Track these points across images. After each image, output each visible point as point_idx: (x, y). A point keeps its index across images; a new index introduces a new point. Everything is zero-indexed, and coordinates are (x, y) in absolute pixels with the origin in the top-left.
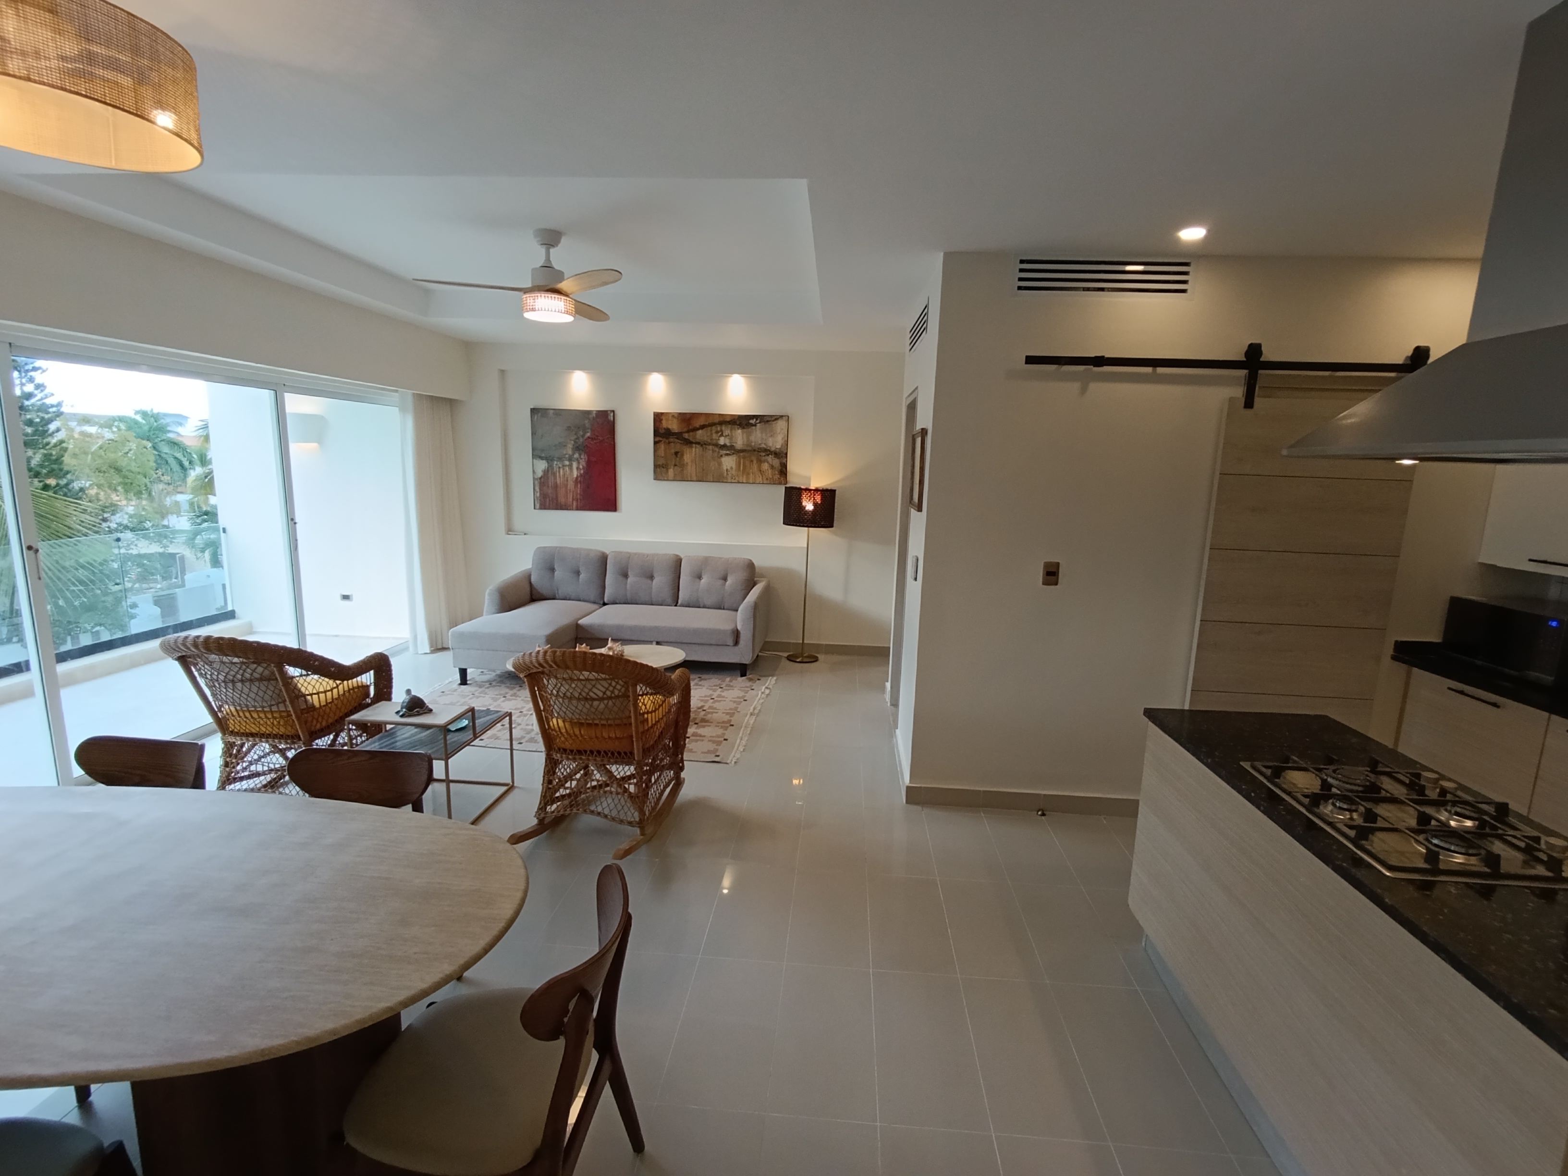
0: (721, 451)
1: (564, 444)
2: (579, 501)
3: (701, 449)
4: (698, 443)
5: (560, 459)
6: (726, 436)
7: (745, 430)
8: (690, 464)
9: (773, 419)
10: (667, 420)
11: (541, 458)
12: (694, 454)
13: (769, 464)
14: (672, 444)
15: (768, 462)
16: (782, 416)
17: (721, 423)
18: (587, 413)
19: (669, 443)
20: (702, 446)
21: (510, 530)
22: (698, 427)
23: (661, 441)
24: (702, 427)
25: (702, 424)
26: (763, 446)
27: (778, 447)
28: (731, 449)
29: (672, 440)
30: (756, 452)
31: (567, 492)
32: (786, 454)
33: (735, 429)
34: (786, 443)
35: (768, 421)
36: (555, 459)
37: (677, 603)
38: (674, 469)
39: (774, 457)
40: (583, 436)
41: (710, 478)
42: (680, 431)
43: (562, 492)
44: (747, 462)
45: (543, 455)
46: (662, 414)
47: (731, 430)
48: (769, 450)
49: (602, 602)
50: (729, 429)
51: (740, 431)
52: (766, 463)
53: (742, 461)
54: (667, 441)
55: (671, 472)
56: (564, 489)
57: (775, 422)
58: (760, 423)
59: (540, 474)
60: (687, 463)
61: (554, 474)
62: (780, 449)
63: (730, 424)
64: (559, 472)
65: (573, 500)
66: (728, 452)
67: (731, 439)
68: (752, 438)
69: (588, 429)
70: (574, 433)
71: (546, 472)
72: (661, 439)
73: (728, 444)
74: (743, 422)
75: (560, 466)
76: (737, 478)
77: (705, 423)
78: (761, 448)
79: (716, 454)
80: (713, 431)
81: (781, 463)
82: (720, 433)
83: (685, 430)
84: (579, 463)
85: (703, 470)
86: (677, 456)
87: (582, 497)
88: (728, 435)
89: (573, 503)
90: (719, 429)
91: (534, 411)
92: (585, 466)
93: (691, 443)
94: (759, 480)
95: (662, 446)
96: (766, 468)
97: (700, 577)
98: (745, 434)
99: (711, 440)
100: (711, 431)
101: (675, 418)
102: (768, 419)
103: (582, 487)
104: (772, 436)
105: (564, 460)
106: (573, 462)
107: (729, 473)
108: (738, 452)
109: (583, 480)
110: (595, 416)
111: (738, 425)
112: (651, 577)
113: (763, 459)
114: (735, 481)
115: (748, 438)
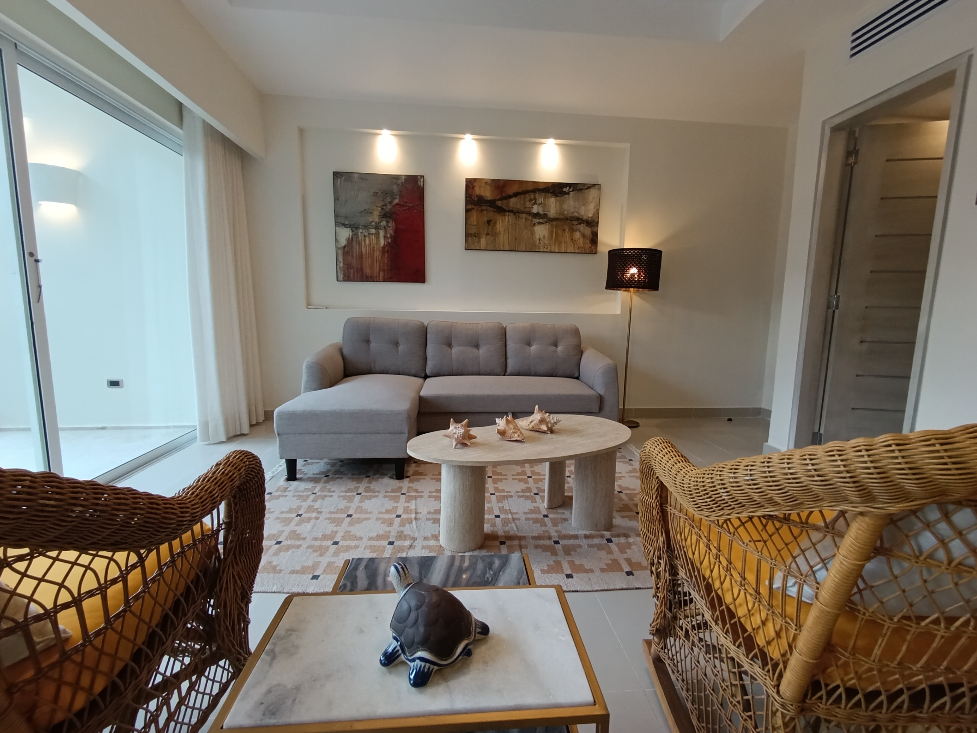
0: (534, 220)
1: (370, 211)
2: (386, 271)
3: (514, 217)
4: (511, 211)
5: (366, 227)
6: (540, 204)
7: (558, 198)
8: (502, 233)
9: (586, 187)
10: (480, 187)
11: (345, 225)
12: (506, 223)
13: (581, 233)
14: (485, 212)
15: (580, 231)
16: (594, 185)
17: (534, 191)
18: (396, 177)
19: (482, 211)
20: (515, 214)
21: (308, 304)
22: (511, 194)
23: (473, 209)
24: (516, 195)
25: (515, 192)
26: (576, 214)
27: (590, 215)
28: (543, 217)
29: (484, 208)
30: (569, 221)
31: (373, 262)
32: (598, 223)
33: (549, 198)
34: (597, 212)
35: (581, 190)
36: (361, 227)
37: (506, 372)
38: (486, 238)
39: (587, 226)
40: (390, 203)
41: (522, 247)
42: (493, 199)
43: (367, 263)
44: (559, 231)
45: (347, 222)
46: (475, 180)
47: (545, 198)
49: (423, 375)
50: (543, 197)
51: (553, 199)
52: (578, 233)
53: (554, 230)
54: (480, 209)
55: (483, 241)
56: (370, 260)
57: (588, 190)
58: (573, 191)
59: (343, 242)
60: (500, 232)
61: (359, 244)
62: (592, 217)
63: (543, 192)
64: (365, 240)
65: (379, 271)
66: (541, 221)
67: (544, 207)
68: (565, 207)
69: (396, 195)
70: (381, 199)
71: (350, 241)
72: (474, 207)
73: (541, 213)
74: (557, 190)
75: (366, 234)
76: (549, 248)
77: (519, 191)
78: (573, 217)
79: (529, 223)
80: (527, 200)
81: (592, 232)
82: (533, 201)
83: (499, 197)
84: (386, 233)
85: (516, 239)
86: (489, 225)
87: (389, 269)
88: (542, 203)
89: (379, 274)
90: (532, 197)
91: (336, 175)
92: (393, 234)
93: (505, 211)
94: (571, 249)
95: (474, 216)
96: (578, 237)
97: (529, 344)
98: (558, 203)
99: (525, 208)
100: (525, 199)
101: (488, 184)
102: (580, 188)
103: (388, 257)
104: (584, 205)
105: (370, 228)
106: (380, 231)
107: (541, 242)
108: (551, 220)
109: (389, 249)
110: (404, 181)
111: (551, 193)
112: (477, 346)
113: (575, 227)
114: (547, 250)
115: (561, 207)
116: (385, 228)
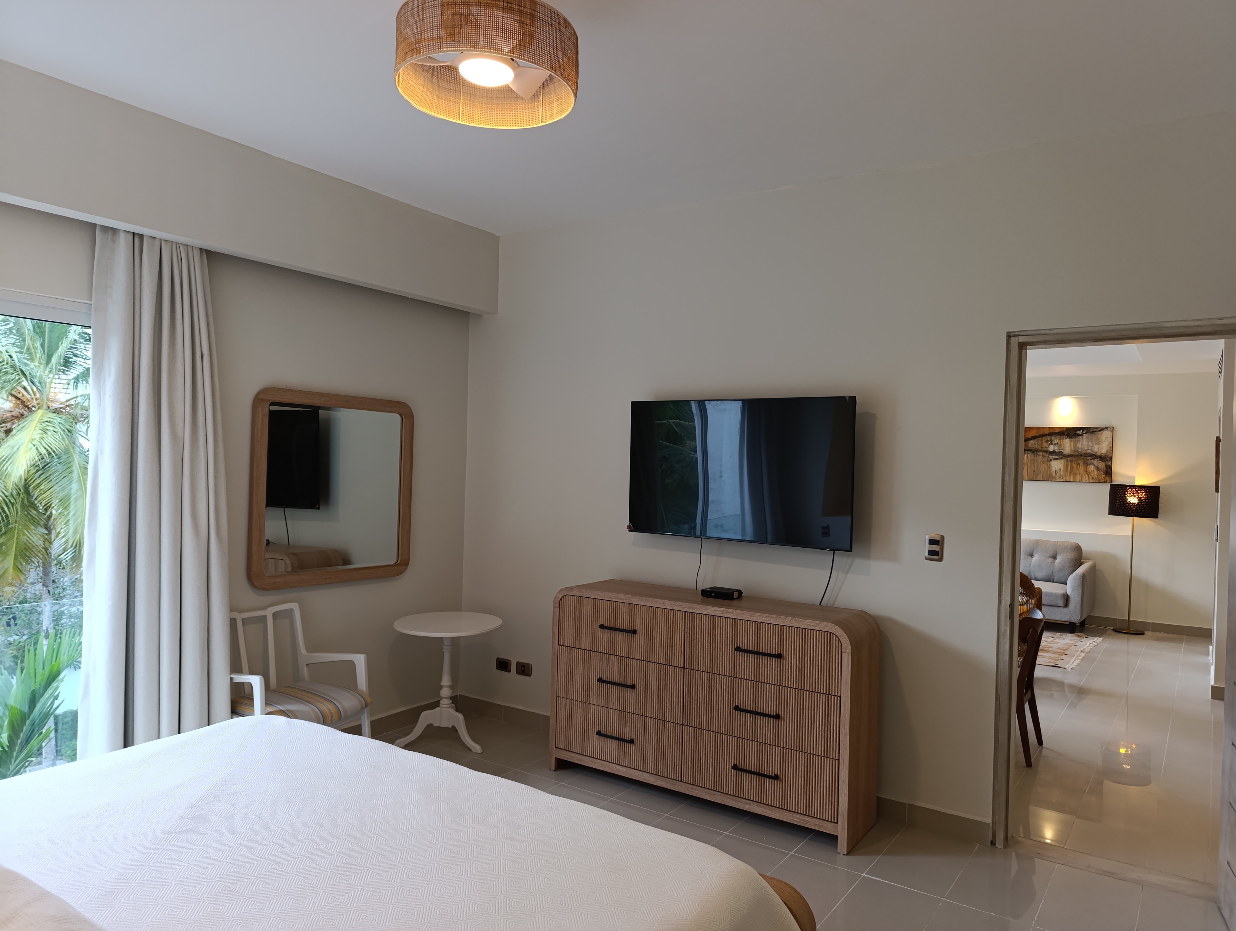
0: (1050, 456)
3: (1034, 455)
4: (1030, 450)
6: (1055, 444)
7: (1072, 439)
9: (1098, 430)
13: (1095, 466)
15: (1094, 465)
16: (1106, 428)
17: (1050, 434)
20: (1033, 452)
22: (1030, 437)
24: (1034, 438)
25: (1033, 435)
26: (1089, 451)
27: (1103, 452)
28: (1060, 455)
30: (1083, 457)
32: (1111, 458)
33: (1063, 439)
34: (1111, 449)
35: (1093, 432)
39: (1100, 460)
41: (1040, 477)
44: (1074, 465)
47: (1060, 439)
48: (1095, 455)
50: (1058, 438)
51: (1067, 441)
52: (1092, 466)
53: (1069, 464)
57: (1102, 432)
58: (1086, 433)
62: (1105, 454)
63: (1059, 435)
66: (1057, 457)
67: (1060, 446)
68: (1079, 445)
73: (1057, 451)
74: (1071, 433)
76: (1065, 478)
77: (1036, 435)
78: (1087, 453)
79: (1046, 459)
80: (1043, 441)
81: (1106, 466)
82: (1050, 442)
85: (1034, 471)
88: (1057, 444)
90: (1048, 439)
94: (1085, 479)
96: (1092, 469)
97: (1031, 555)
98: (1072, 443)
99: (1042, 447)
100: (1042, 440)
102: (1093, 430)
104: (1098, 443)
107: (1057, 473)
111: (1066, 435)
113: (1089, 462)
114: (1063, 480)
115: (1075, 446)
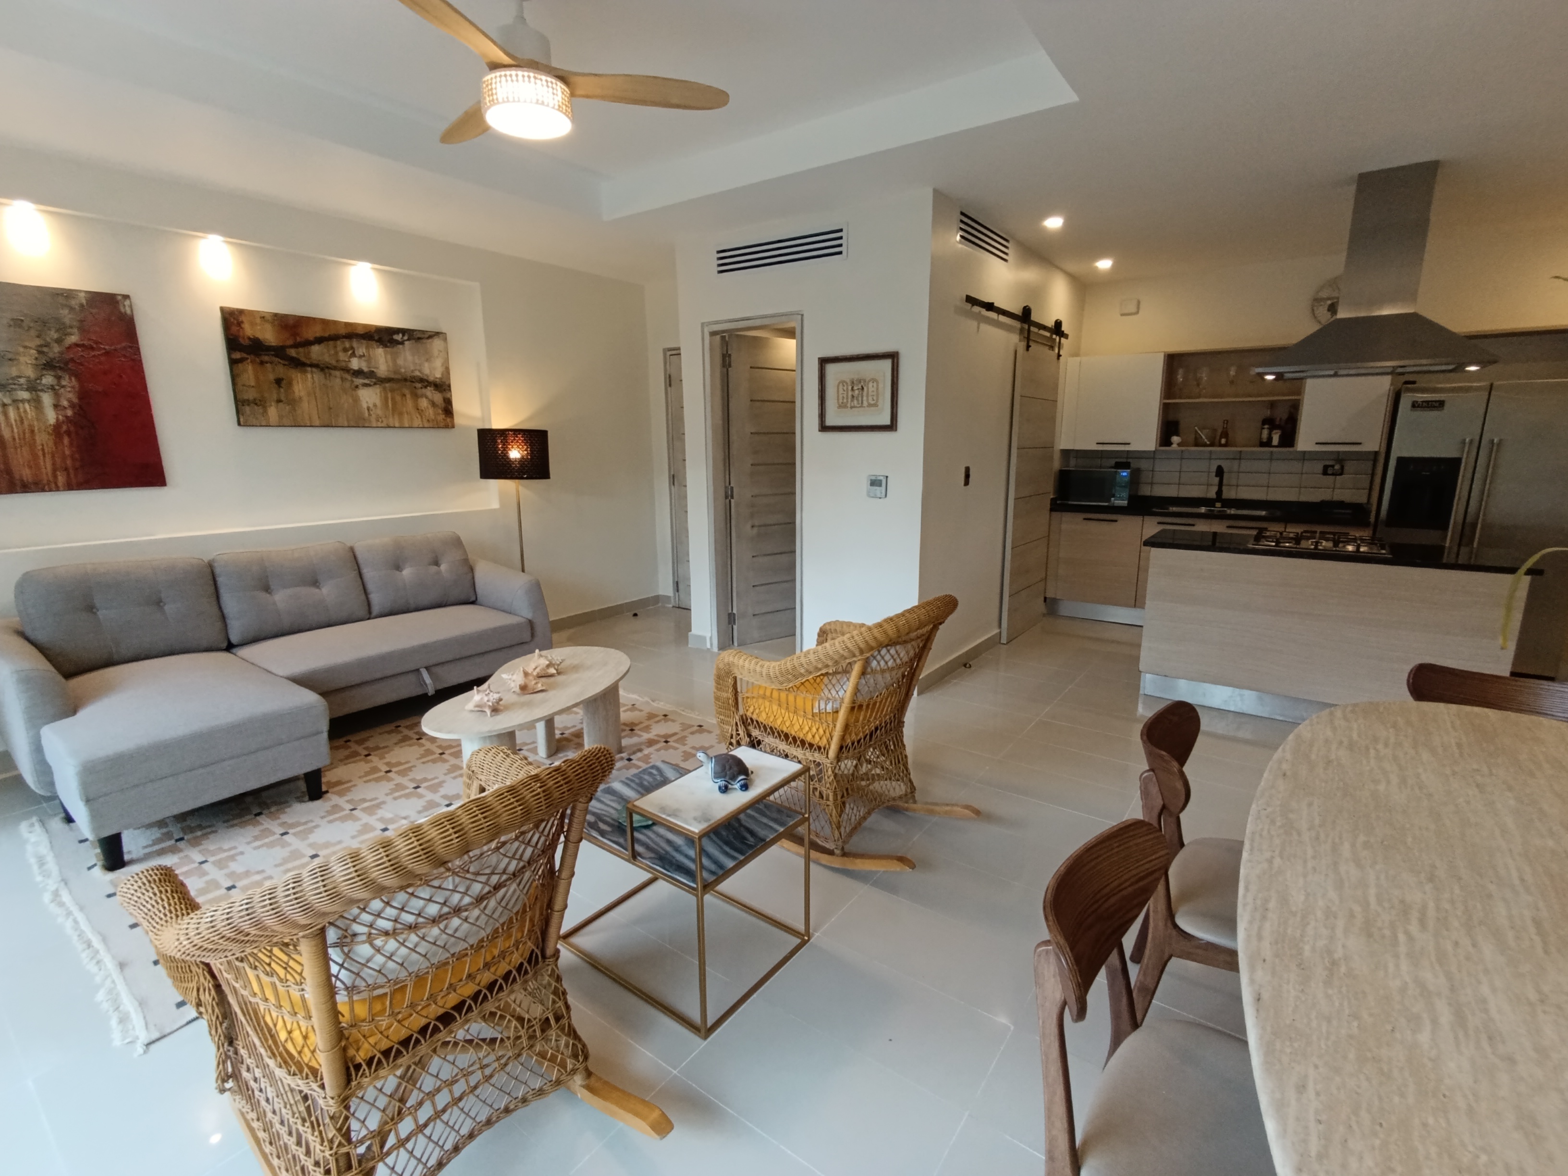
0: (354, 379)
1: (10, 356)
2: (71, 469)
3: (322, 374)
4: (315, 366)
6: (360, 357)
7: (388, 349)
8: (305, 399)
9: (426, 336)
10: (252, 323)
12: (309, 384)
13: (429, 400)
14: (268, 365)
15: (427, 397)
16: (437, 334)
17: (350, 337)
19: (262, 363)
20: (322, 370)
22: (311, 339)
23: (241, 360)
24: (319, 340)
25: (318, 335)
26: (417, 373)
27: (438, 375)
28: (370, 377)
29: (266, 358)
30: (409, 383)
31: (35, 456)
32: (449, 386)
33: (373, 348)
34: (447, 371)
35: (419, 338)
37: (370, 612)
38: (277, 408)
39: (434, 390)
40: (59, 341)
41: (342, 420)
42: (280, 344)
44: (396, 397)
46: (241, 312)
47: (367, 348)
48: (427, 381)
49: (225, 645)
50: (364, 346)
51: (380, 351)
52: (424, 399)
53: (389, 395)
54: (258, 360)
55: (273, 412)
56: (25, 451)
57: (430, 340)
58: (408, 340)
60: (300, 397)
62: (440, 379)
63: (364, 339)
65: (54, 471)
66: (366, 381)
67: (369, 361)
68: (400, 362)
69: (71, 328)
70: (33, 333)
72: (245, 355)
73: (366, 369)
74: (384, 337)
75: (7, 401)
76: (385, 421)
77: (323, 335)
78: (414, 377)
79: (347, 384)
80: (339, 348)
81: (443, 399)
82: (350, 352)
83: (290, 342)
84: (57, 395)
86: (279, 386)
87: (78, 464)
88: (364, 356)
89: (55, 477)
90: (347, 345)
92: (75, 400)
93: (304, 365)
94: (417, 422)
95: (246, 369)
96: (426, 405)
97: (398, 568)
98: (389, 357)
99: (337, 361)
100: (335, 347)
101: (267, 321)
102: (418, 336)
103: (71, 444)
104: (427, 360)
105: (15, 390)
106: (41, 394)
107: (372, 413)
108: (382, 381)
109: (72, 429)
110: (84, 302)
111: (377, 341)
112: (315, 583)
113: (419, 392)
114: (383, 425)
115: (394, 361)
116: (52, 388)
